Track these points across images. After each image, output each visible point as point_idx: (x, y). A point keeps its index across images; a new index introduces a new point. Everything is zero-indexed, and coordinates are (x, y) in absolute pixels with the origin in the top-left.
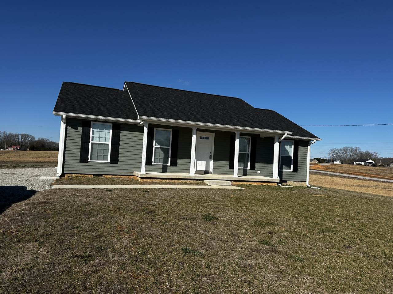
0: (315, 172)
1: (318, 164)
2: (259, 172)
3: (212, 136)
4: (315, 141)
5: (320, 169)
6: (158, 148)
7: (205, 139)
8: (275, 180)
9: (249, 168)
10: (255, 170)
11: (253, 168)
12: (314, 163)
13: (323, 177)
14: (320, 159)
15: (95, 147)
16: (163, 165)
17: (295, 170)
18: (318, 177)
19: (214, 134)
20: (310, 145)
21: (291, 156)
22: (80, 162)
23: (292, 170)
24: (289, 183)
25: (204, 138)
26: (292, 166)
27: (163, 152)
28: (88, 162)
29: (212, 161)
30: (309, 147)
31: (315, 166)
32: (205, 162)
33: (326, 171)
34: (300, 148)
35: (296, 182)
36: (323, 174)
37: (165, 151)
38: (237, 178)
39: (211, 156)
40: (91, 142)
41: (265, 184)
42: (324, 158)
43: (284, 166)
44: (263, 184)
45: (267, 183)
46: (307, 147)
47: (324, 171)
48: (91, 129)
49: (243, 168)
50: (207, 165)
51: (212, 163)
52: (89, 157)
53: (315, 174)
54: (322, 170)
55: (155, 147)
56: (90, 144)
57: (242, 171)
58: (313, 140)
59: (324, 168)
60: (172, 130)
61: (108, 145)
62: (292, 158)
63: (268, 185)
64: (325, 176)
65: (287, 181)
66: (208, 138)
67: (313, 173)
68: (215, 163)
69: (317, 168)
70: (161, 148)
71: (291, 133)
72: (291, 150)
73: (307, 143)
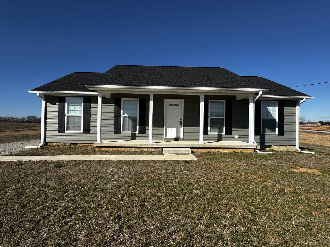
0: (318, 132)
1: (320, 126)
2: (236, 137)
3: (181, 102)
4: (304, 99)
5: (323, 129)
6: (126, 117)
7: (174, 106)
8: (251, 145)
9: (224, 133)
10: (231, 134)
11: (229, 132)
12: (317, 125)
13: (325, 136)
14: (323, 122)
15: (71, 119)
16: (132, 133)
17: (281, 133)
18: (321, 136)
19: (183, 100)
20: (299, 105)
21: (275, 118)
22: (59, 132)
23: (277, 133)
24: (273, 148)
25: (172, 105)
26: (277, 129)
27: (131, 121)
28: (65, 133)
29: (183, 127)
30: (297, 107)
31: (318, 128)
32: (175, 128)
33: (328, 131)
34: (287, 110)
35: (282, 146)
36: (325, 134)
37: (133, 119)
38: (202, 145)
39: (181, 122)
40: (66, 115)
41: (238, 151)
42: (327, 121)
43: (267, 130)
44: (235, 150)
45: (240, 150)
46: (296, 107)
47: (327, 131)
48: (66, 104)
49: (217, 133)
50: (178, 132)
51: (182, 129)
52: (66, 128)
53: (317, 134)
54: (324, 130)
55: (123, 117)
56: (66, 117)
57: (217, 136)
58: (302, 99)
59: (326, 129)
60: (139, 99)
61: (81, 116)
62: (277, 120)
63: (242, 151)
64: (328, 135)
65: (272, 145)
66: (178, 105)
67: (316, 133)
68: (185, 129)
69: (319, 129)
70: (129, 117)
71: (268, 90)
72: (274, 112)
73: (295, 103)
